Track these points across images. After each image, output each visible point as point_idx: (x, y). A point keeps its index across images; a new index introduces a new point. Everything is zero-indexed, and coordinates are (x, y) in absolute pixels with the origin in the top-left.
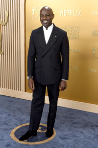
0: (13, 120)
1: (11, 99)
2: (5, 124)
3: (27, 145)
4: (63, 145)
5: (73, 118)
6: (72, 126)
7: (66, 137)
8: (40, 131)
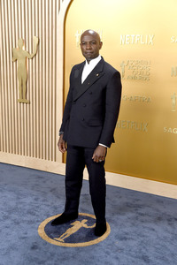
0: (43, 206)
2: (30, 212)
3: (65, 247)
4: (122, 250)
5: (139, 206)
6: (137, 218)
7: (127, 236)
8: (85, 226)
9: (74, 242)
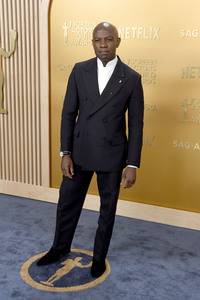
0: (26, 242)
1: (23, 202)
2: (10, 250)
3: (54, 293)
4: (125, 293)
5: (145, 239)
6: (143, 254)
7: (131, 277)
8: (79, 265)
9: (66, 286)
